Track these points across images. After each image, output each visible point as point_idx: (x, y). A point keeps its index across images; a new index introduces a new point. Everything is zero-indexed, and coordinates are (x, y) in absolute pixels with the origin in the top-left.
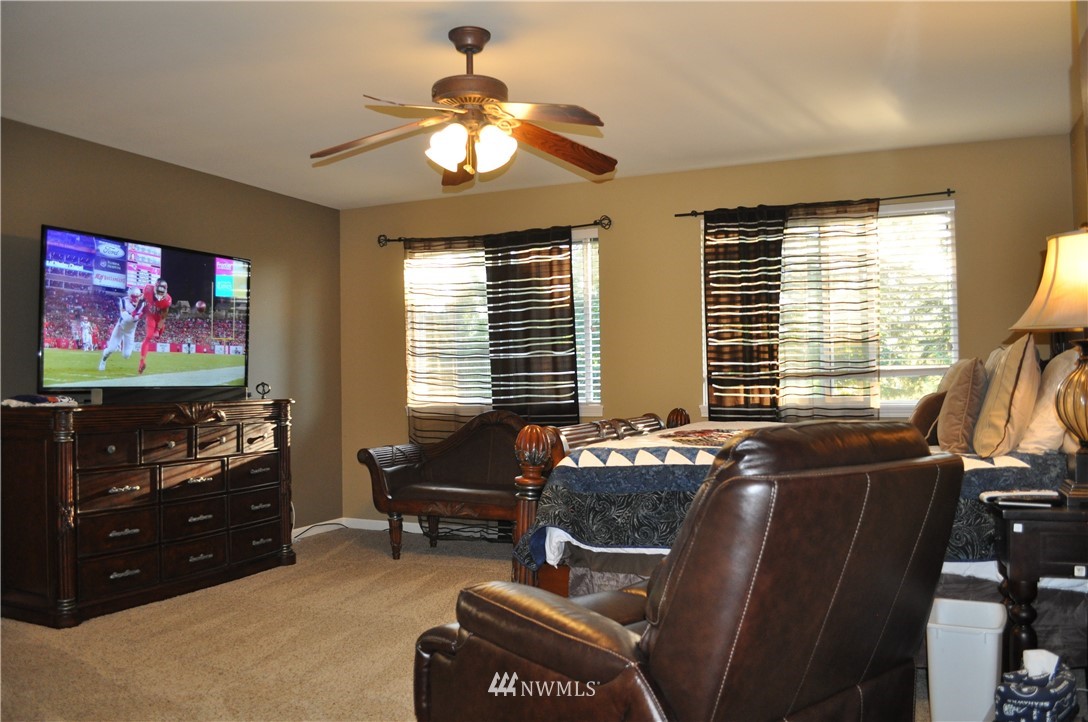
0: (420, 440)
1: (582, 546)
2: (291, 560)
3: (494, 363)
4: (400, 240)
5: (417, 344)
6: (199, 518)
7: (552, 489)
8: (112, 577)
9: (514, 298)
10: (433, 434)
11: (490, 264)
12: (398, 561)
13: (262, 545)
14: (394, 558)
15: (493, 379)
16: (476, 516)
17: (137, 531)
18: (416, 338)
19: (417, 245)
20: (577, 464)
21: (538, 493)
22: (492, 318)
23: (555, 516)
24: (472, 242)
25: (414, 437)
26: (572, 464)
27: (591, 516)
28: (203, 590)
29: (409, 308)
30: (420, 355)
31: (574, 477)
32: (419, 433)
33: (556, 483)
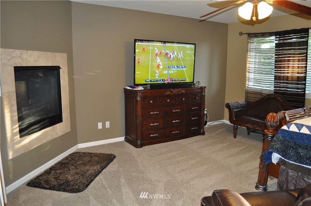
0: (248, 100)
1: (286, 160)
2: (203, 134)
3: (275, 76)
4: (246, 34)
5: (250, 69)
6: (175, 121)
7: (277, 137)
8: (151, 136)
9: (285, 54)
10: (253, 98)
11: (276, 42)
12: (235, 139)
13: (194, 129)
14: (234, 138)
15: (275, 82)
16: (261, 130)
17: (158, 124)
18: (250, 67)
19: (252, 35)
20: (289, 129)
21: (272, 137)
22: (276, 61)
23: (276, 148)
24: (271, 34)
25: (246, 99)
26: (287, 129)
27: (291, 149)
28: (176, 141)
29: (249, 56)
30: (251, 72)
31: (287, 134)
32: (248, 98)
33: (279, 136)
